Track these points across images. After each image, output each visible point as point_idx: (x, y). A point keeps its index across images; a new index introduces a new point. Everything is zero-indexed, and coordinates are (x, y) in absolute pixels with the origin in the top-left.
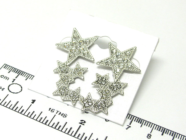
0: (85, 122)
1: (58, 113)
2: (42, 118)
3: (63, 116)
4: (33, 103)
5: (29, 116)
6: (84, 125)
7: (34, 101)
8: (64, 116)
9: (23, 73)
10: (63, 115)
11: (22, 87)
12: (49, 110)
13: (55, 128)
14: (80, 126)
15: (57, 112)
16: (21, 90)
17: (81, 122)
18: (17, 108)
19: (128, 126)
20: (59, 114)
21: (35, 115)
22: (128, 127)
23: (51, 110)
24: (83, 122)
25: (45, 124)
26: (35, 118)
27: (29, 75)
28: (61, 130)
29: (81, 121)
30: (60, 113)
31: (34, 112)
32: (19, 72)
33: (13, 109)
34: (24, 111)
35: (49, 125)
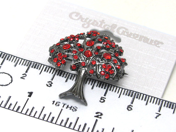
0: (102, 114)
1: (66, 106)
2: (45, 115)
3: (72, 110)
4: (30, 96)
5: (28, 114)
6: (101, 118)
7: (30, 94)
8: (74, 110)
9: (9, 56)
10: (72, 108)
11: (11, 77)
12: (53, 104)
13: (65, 126)
14: (97, 120)
15: (64, 106)
16: (12, 81)
17: (96, 115)
18: (11, 104)
19: (157, 113)
20: (67, 108)
21: (36, 112)
22: (157, 115)
23: (55, 103)
24: (99, 115)
25: (51, 122)
26: (37, 116)
27: (18, 59)
28: (73, 128)
29: (97, 113)
30: (68, 106)
31: (33, 108)
32: (4, 55)
33: (6, 107)
34: (20, 108)
35: (56, 122)
